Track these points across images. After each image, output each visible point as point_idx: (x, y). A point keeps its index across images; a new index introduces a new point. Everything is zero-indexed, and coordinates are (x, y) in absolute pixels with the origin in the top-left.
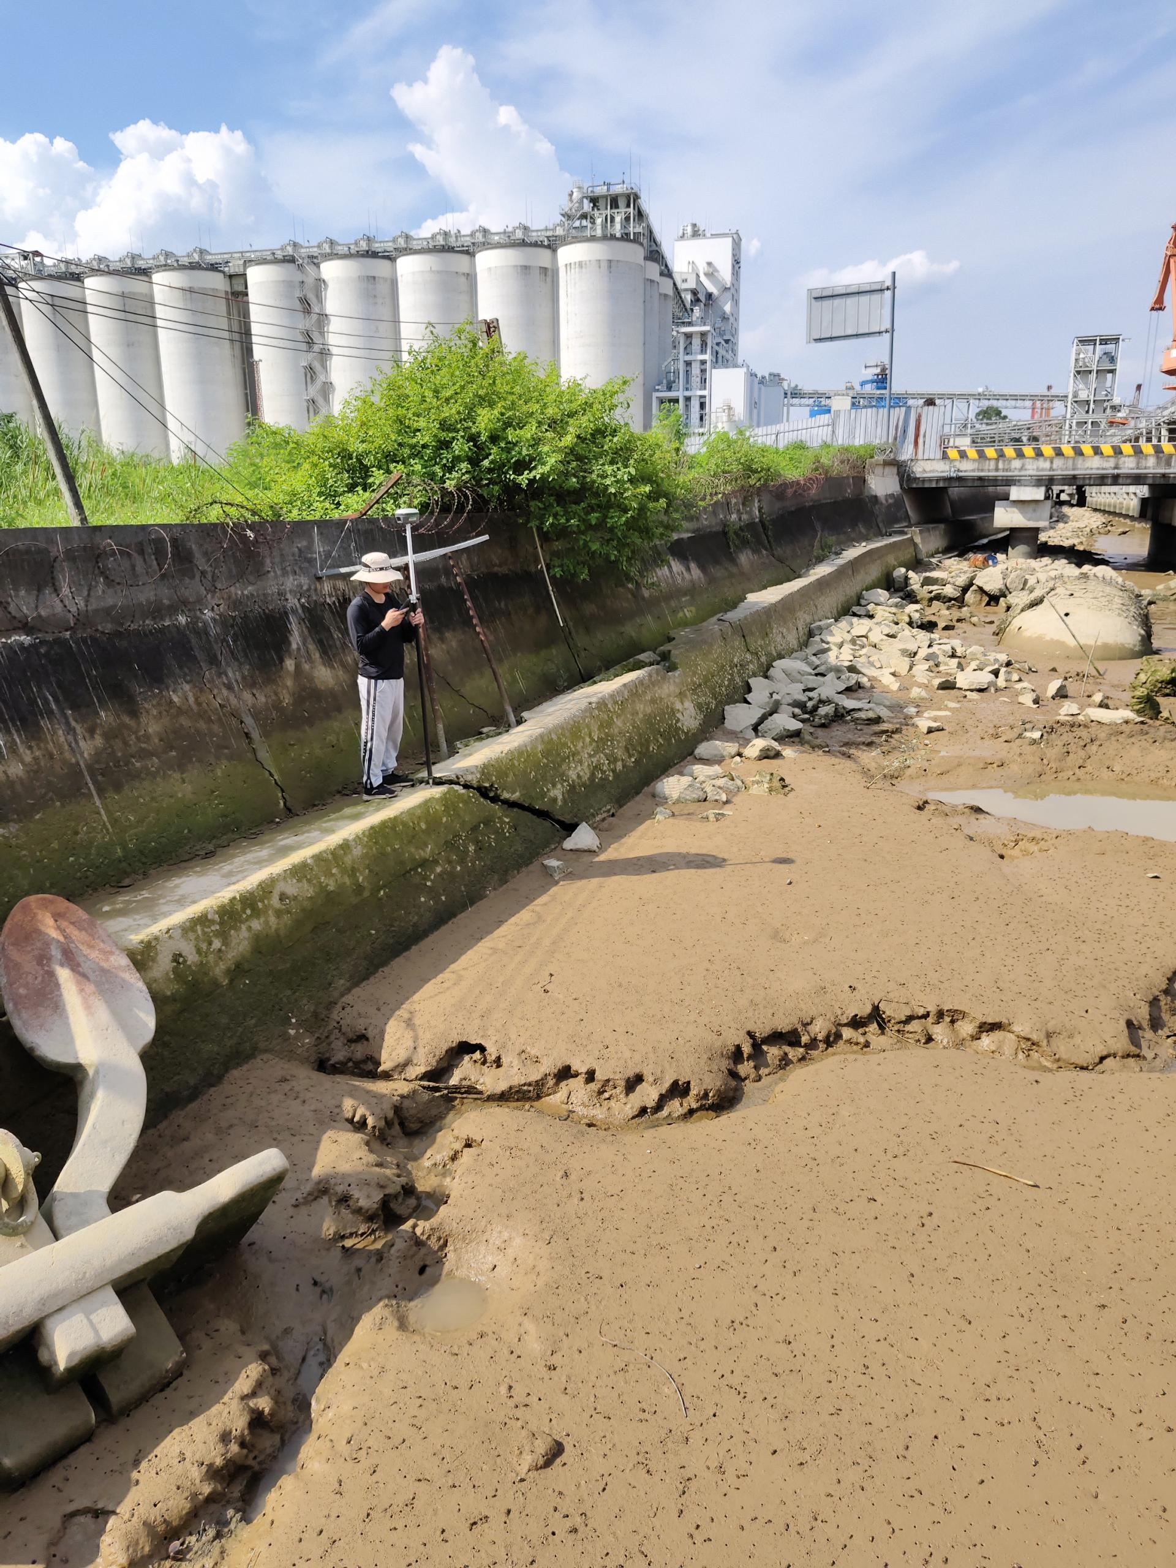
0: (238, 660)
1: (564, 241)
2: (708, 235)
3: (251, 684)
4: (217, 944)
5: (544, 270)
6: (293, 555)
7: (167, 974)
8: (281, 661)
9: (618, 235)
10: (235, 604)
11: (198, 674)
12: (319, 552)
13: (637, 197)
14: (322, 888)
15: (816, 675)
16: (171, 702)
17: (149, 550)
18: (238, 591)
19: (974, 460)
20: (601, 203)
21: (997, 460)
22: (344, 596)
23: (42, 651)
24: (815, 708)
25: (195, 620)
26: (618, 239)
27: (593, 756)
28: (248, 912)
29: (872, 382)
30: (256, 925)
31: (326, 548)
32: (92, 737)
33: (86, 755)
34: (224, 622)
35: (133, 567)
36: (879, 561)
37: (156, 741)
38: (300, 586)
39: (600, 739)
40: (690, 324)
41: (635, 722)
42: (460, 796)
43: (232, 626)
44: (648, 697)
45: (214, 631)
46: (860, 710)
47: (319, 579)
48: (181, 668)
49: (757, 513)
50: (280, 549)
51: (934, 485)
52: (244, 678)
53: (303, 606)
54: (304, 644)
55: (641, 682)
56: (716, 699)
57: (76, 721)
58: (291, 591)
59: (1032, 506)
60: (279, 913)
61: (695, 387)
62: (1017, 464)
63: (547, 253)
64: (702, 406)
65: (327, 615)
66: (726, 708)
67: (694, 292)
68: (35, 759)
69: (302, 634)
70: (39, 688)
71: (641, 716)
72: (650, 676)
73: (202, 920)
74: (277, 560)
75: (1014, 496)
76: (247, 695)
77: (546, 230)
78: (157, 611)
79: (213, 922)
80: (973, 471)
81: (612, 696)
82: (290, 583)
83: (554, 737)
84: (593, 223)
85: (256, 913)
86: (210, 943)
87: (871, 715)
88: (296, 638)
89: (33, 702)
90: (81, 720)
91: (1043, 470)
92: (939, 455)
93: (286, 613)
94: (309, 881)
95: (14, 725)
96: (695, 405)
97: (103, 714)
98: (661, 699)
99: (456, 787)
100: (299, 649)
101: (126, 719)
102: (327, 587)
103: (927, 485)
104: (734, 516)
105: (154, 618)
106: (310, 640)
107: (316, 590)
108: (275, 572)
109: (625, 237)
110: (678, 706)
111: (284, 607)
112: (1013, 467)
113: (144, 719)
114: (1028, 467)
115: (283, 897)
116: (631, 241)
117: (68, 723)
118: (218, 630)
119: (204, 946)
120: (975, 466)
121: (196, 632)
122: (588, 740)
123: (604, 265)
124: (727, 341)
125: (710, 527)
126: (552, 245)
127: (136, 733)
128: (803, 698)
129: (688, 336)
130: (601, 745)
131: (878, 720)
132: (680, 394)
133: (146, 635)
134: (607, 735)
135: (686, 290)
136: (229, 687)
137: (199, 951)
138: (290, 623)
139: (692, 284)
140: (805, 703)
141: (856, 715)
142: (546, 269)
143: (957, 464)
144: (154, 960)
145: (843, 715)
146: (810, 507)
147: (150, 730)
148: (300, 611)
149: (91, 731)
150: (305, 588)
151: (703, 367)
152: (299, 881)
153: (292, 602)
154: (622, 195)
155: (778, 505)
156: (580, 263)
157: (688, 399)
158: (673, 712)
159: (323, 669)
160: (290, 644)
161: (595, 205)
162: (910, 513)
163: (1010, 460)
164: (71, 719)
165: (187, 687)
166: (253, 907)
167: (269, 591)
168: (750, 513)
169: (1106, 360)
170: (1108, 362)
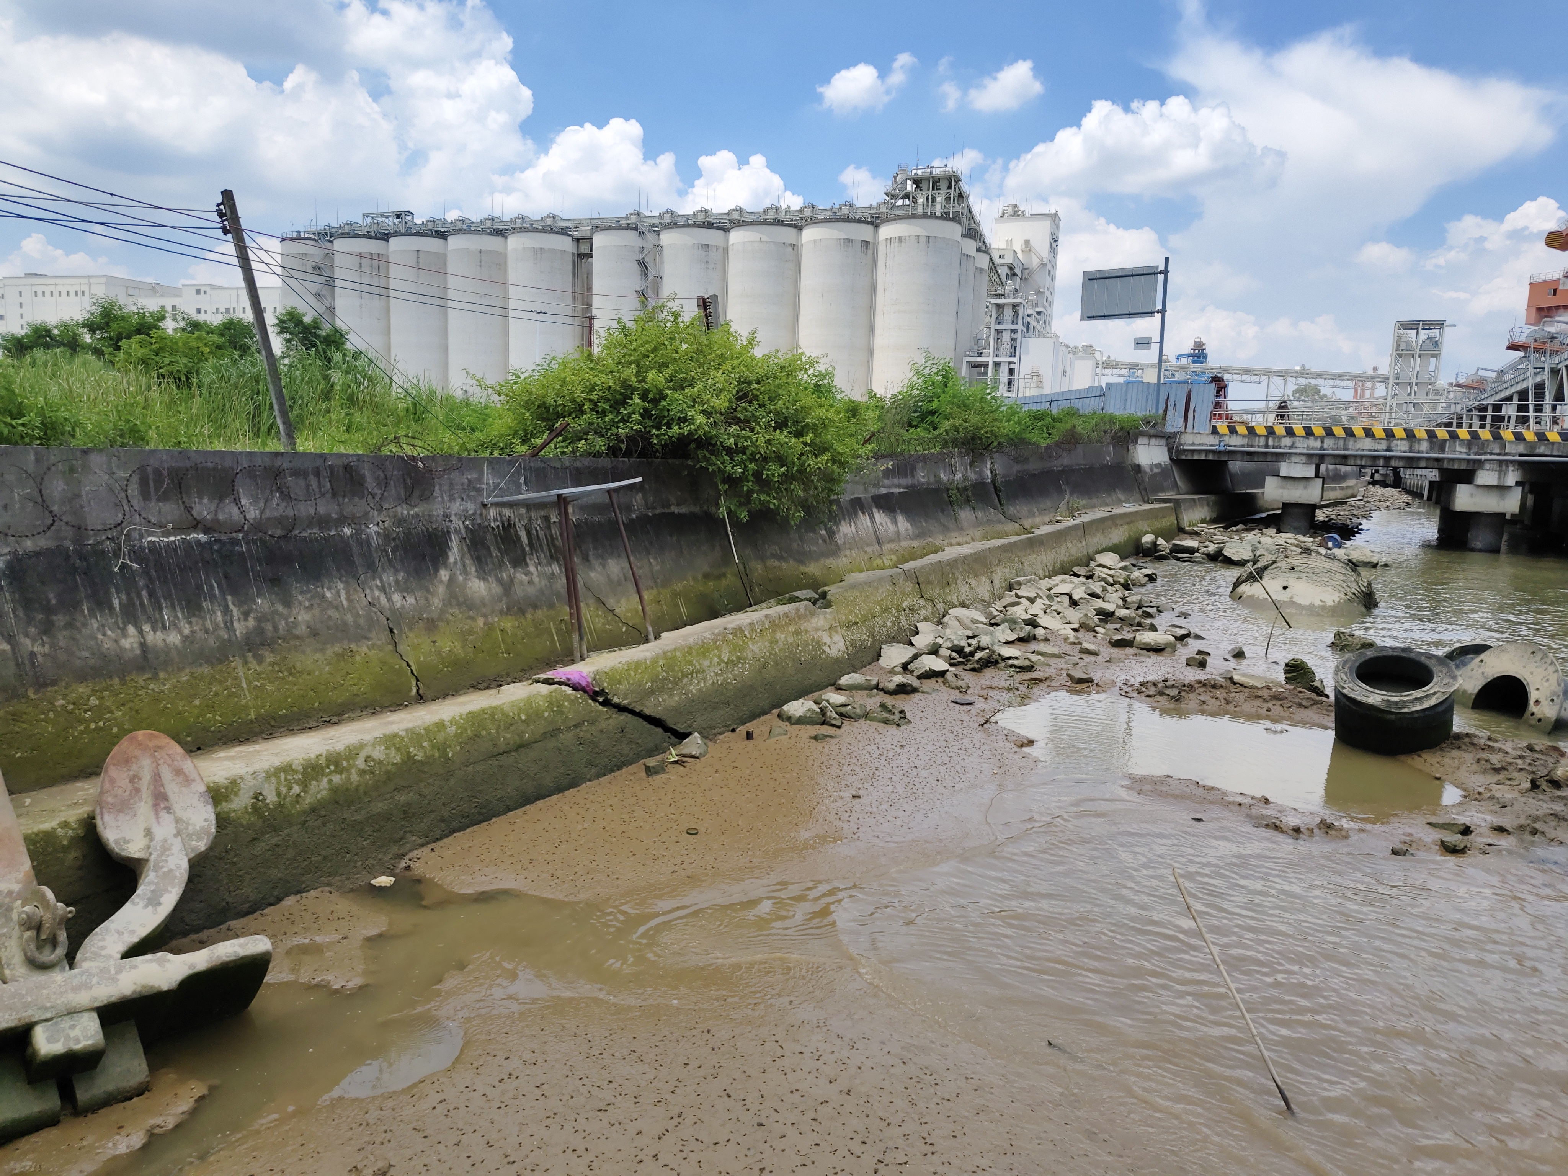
0: (394, 567)
1: (888, 220)
2: (1027, 214)
3: (404, 589)
4: (296, 789)
5: (866, 244)
6: (462, 484)
7: (246, 808)
8: (437, 571)
9: (938, 214)
10: (400, 521)
11: (354, 576)
12: (488, 484)
13: (958, 180)
14: (409, 759)
15: (992, 625)
16: (324, 597)
17: (324, 473)
18: (403, 511)
19: (1244, 436)
20: (924, 185)
21: (1267, 437)
22: (509, 520)
23: (216, 547)
24: (972, 654)
25: (359, 532)
26: (937, 217)
27: (721, 675)
28: (332, 768)
29: (1189, 356)
30: (337, 779)
31: (496, 481)
32: (246, 619)
33: (238, 633)
34: (387, 536)
35: (308, 486)
36: (1126, 527)
37: (304, 627)
38: (467, 511)
39: (730, 661)
40: (1001, 296)
41: (773, 649)
42: (567, 697)
43: (394, 539)
44: (791, 629)
45: (375, 541)
46: (1016, 658)
47: (485, 505)
48: (338, 570)
49: (989, 474)
50: (449, 479)
51: (1203, 457)
52: (397, 582)
53: (466, 527)
54: (461, 559)
55: (786, 615)
56: (873, 637)
57: (234, 605)
58: (456, 515)
59: (1302, 484)
60: (362, 772)
61: (1004, 352)
62: (1287, 441)
63: (869, 228)
64: (1011, 371)
65: (489, 537)
66: (884, 646)
67: (1011, 267)
68: (193, 632)
69: (461, 550)
70: (207, 577)
71: (781, 644)
72: (798, 610)
73: (288, 769)
74: (446, 488)
75: (1283, 473)
76: (396, 597)
77: (870, 207)
78: (323, 522)
79: (296, 772)
80: (1243, 446)
81: (751, 624)
82: (456, 507)
83: (678, 654)
84: (915, 202)
85: (339, 770)
86: (291, 788)
87: (1027, 663)
88: (454, 554)
89: (199, 587)
90: (239, 604)
91: (1313, 449)
92: (1208, 430)
93: (449, 532)
94: (398, 749)
95: (180, 603)
96: (1004, 370)
97: (259, 601)
98: (806, 631)
99: (563, 687)
100: (456, 563)
101: (280, 608)
102: (492, 513)
103: (1196, 457)
104: (959, 476)
105: (321, 528)
106: (468, 556)
107: (481, 515)
108: (442, 497)
109: (945, 216)
110: (826, 638)
111: (448, 527)
112: (1283, 444)
113: (295, 611)
114: (1297, 445)
115: (367, 759)
116: (950, 220)
117: (227, 606)
118: (380, 541)
119: (284, 790)
120: (1245, 441)
121: (360, 543)
122: (716, 660)
123: (923, 240)
124: (1039, 313)
125: (928, 483)
126: (875, 222)
127: (286, 619)
128: (963, 643)
129: (1000, 307)
130: (730, 665)
131: (1030, 668)
132: (990, 360)
133: (311, 541)
134: (739, 658)
135: (1003, 265)
136: (383, 589)
137: (279, 794)
138: (451, 540)
139: (1008, 260)
140: (963, 648)
141: (1010, 662)
142: (867, 242)
143: (1226, 439)
144: (236, 794)
145: (997, 662)
146: (1059, 471)
147: (300, 618)
148: (463, 531)
149: (246, 615)
150: (470, 512)
151: (1013, 336)
152: (387, 748)
153: (457, 523)
154: (944, 178)
155: (1016, 468)
156: (900, 239)
157: (997, 365)
158: (819, 644)
159: (477, 581)
160: (447, 558)
161: (918, 186)
162: (1179, 482)
163: (1280, 438)
164: (230, 604)
165: (341, 586)
166: (337, 764)
167: (435, 513)
168: (980, 473)
169: (1429, 344)
170: (1431, 347)
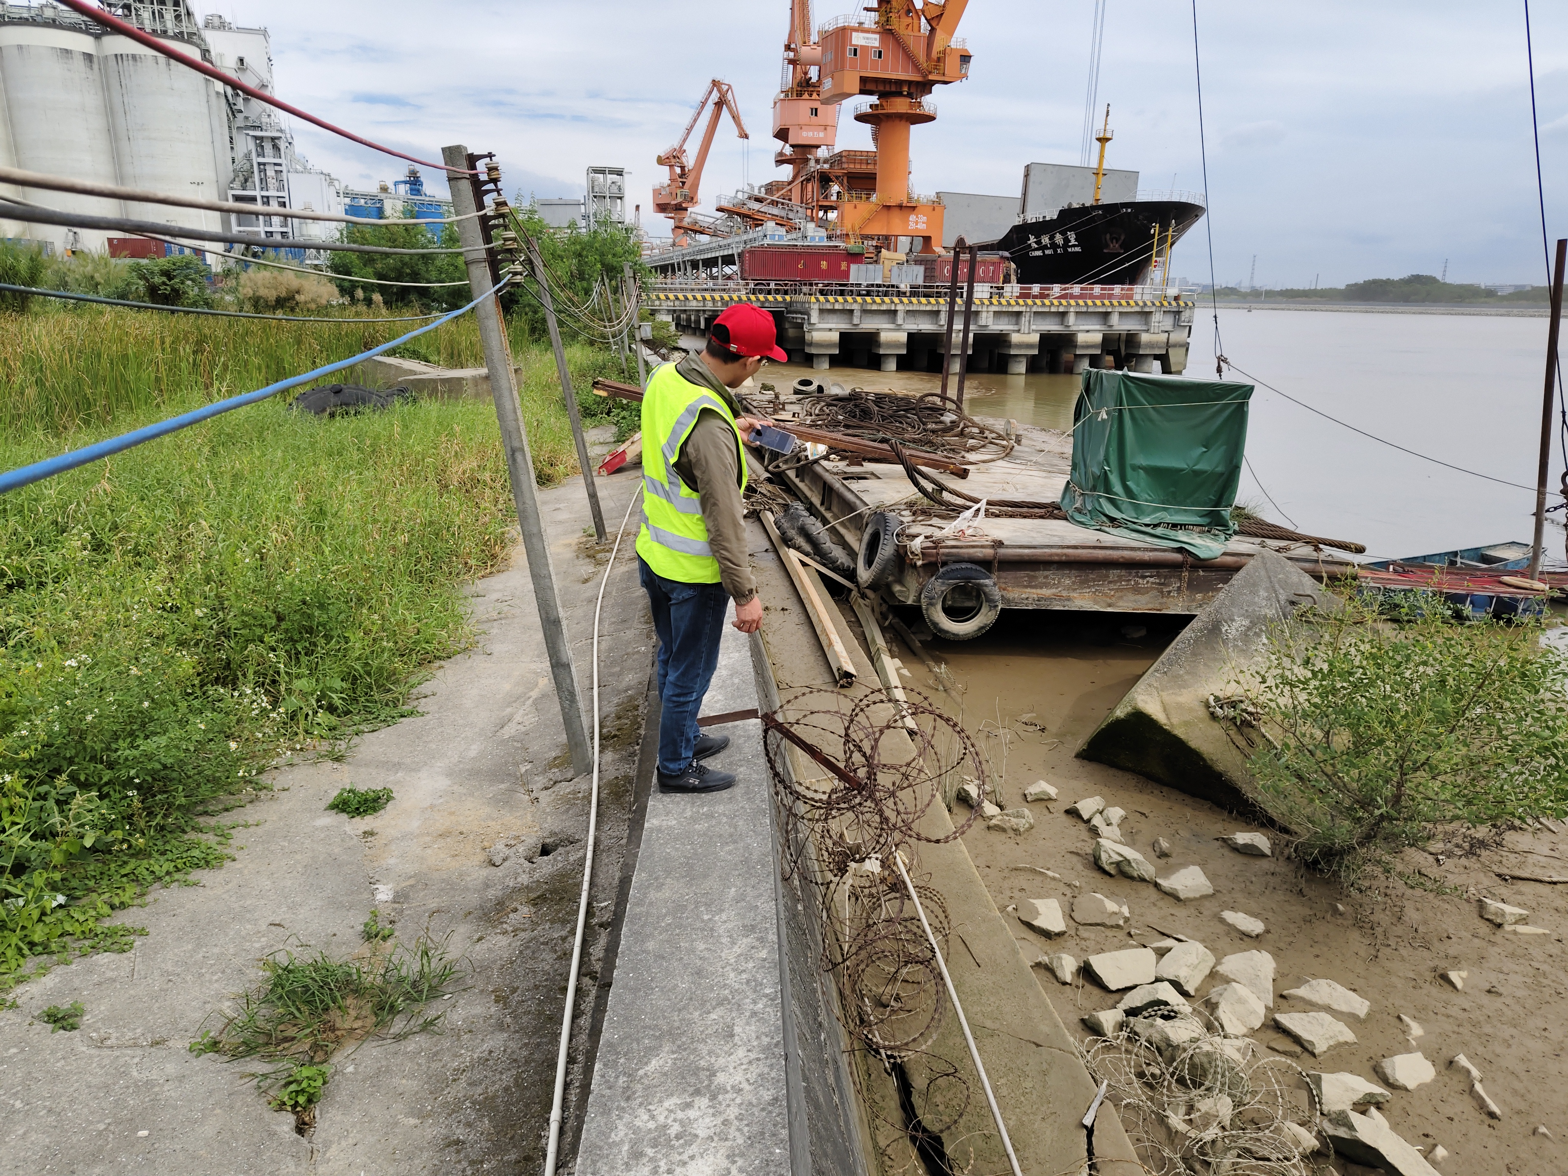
9: (171, 33)
26: (171, 37)
40: (258, 127)
61: (272, 187)
84: (138, 15)
109: (179, 37)
116: (186, 41)
129: (258, 139)
132: (257, 193)
151: (278, 170)
156: (134, 56)
157: (266, 199)
169: (614, 189)
170: (617, 191)
